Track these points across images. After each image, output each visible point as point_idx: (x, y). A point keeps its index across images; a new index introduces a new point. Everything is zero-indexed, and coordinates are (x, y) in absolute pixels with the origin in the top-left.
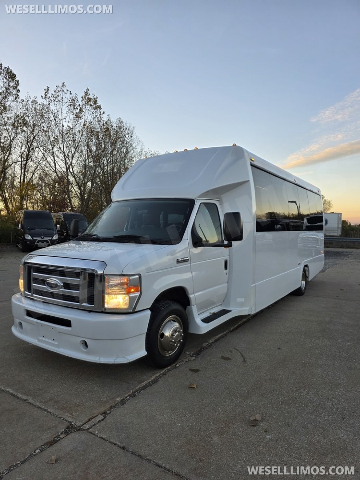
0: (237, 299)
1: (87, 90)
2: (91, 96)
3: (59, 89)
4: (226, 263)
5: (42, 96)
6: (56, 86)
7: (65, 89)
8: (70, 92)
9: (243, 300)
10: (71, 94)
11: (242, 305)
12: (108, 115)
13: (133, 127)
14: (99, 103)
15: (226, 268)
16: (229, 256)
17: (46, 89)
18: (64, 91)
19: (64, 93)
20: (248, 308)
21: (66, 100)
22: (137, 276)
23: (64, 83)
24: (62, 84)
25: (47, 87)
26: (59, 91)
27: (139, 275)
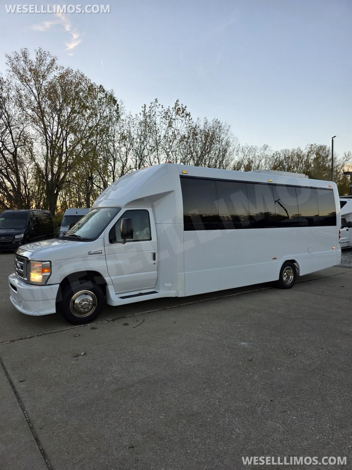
0: (166, 284)
1: (177, 101)
2: (180, 106)
3: (153, 105)
4: (154, 255)
5: (140, 113)
6: (151, 103)
7: (158, 104)
8: (162, 106)
9: (170, 285)
10: (163, 107)
11: (170, 288)
12: (205, 118)
13: (229, 126)
14: (188, 110)
15: (154, 259)
16: (158, 250)
17: (144, 107)
18: (157, 106)
19: (157, 107)
20: (175, 292)
21: (159, 114)
22: (49, 263)
23: (157, 99)
24: (155, 101)
25: (145, 104)
26: (153, 107)
27: (50, 261)
